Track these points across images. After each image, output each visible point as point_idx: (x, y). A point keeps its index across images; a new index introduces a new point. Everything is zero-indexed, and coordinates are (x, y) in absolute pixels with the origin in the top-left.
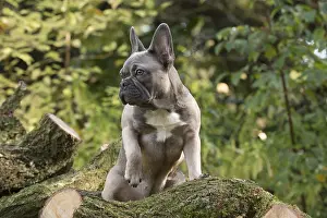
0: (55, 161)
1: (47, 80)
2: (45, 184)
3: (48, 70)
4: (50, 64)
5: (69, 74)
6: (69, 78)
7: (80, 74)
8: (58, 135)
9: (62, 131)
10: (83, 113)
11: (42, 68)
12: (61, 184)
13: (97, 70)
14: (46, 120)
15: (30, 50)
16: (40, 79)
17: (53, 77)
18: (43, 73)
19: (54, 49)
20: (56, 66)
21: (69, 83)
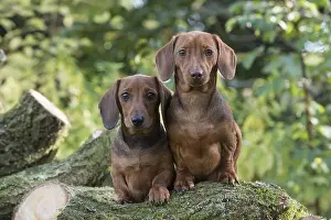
0: (36, 147)
1: (29, 51)
2: (22, 175)
3: (30, 39)
4: (32, 33)
5: (54, 45)
6: (53, 50)
7: (67, 46)
8: (42, 116)
9: (45, 111)
10: (67, 90)
11: (23, 36)
12: (42, 177)
13: (86, 42)
14: (28, 98)
15: (10, 14)
16: (20, 49)
17: (35, 47)
18: (24, 42)
19: (38, 15)
20: (40, 35)
21: (54, 56)
